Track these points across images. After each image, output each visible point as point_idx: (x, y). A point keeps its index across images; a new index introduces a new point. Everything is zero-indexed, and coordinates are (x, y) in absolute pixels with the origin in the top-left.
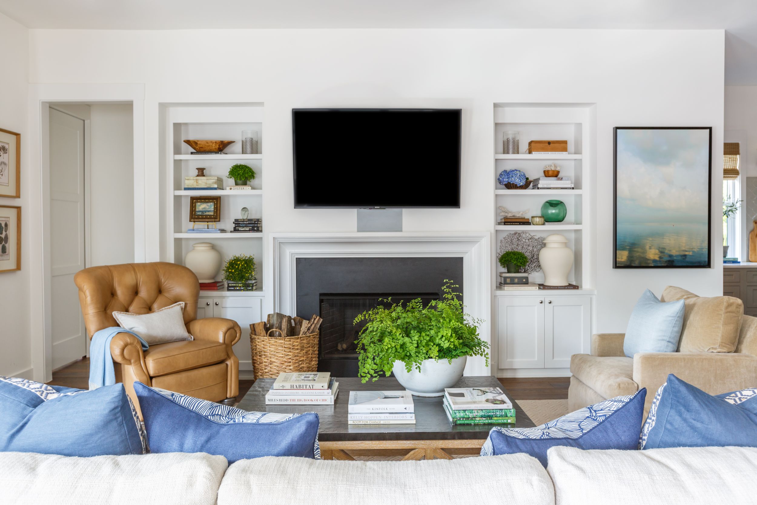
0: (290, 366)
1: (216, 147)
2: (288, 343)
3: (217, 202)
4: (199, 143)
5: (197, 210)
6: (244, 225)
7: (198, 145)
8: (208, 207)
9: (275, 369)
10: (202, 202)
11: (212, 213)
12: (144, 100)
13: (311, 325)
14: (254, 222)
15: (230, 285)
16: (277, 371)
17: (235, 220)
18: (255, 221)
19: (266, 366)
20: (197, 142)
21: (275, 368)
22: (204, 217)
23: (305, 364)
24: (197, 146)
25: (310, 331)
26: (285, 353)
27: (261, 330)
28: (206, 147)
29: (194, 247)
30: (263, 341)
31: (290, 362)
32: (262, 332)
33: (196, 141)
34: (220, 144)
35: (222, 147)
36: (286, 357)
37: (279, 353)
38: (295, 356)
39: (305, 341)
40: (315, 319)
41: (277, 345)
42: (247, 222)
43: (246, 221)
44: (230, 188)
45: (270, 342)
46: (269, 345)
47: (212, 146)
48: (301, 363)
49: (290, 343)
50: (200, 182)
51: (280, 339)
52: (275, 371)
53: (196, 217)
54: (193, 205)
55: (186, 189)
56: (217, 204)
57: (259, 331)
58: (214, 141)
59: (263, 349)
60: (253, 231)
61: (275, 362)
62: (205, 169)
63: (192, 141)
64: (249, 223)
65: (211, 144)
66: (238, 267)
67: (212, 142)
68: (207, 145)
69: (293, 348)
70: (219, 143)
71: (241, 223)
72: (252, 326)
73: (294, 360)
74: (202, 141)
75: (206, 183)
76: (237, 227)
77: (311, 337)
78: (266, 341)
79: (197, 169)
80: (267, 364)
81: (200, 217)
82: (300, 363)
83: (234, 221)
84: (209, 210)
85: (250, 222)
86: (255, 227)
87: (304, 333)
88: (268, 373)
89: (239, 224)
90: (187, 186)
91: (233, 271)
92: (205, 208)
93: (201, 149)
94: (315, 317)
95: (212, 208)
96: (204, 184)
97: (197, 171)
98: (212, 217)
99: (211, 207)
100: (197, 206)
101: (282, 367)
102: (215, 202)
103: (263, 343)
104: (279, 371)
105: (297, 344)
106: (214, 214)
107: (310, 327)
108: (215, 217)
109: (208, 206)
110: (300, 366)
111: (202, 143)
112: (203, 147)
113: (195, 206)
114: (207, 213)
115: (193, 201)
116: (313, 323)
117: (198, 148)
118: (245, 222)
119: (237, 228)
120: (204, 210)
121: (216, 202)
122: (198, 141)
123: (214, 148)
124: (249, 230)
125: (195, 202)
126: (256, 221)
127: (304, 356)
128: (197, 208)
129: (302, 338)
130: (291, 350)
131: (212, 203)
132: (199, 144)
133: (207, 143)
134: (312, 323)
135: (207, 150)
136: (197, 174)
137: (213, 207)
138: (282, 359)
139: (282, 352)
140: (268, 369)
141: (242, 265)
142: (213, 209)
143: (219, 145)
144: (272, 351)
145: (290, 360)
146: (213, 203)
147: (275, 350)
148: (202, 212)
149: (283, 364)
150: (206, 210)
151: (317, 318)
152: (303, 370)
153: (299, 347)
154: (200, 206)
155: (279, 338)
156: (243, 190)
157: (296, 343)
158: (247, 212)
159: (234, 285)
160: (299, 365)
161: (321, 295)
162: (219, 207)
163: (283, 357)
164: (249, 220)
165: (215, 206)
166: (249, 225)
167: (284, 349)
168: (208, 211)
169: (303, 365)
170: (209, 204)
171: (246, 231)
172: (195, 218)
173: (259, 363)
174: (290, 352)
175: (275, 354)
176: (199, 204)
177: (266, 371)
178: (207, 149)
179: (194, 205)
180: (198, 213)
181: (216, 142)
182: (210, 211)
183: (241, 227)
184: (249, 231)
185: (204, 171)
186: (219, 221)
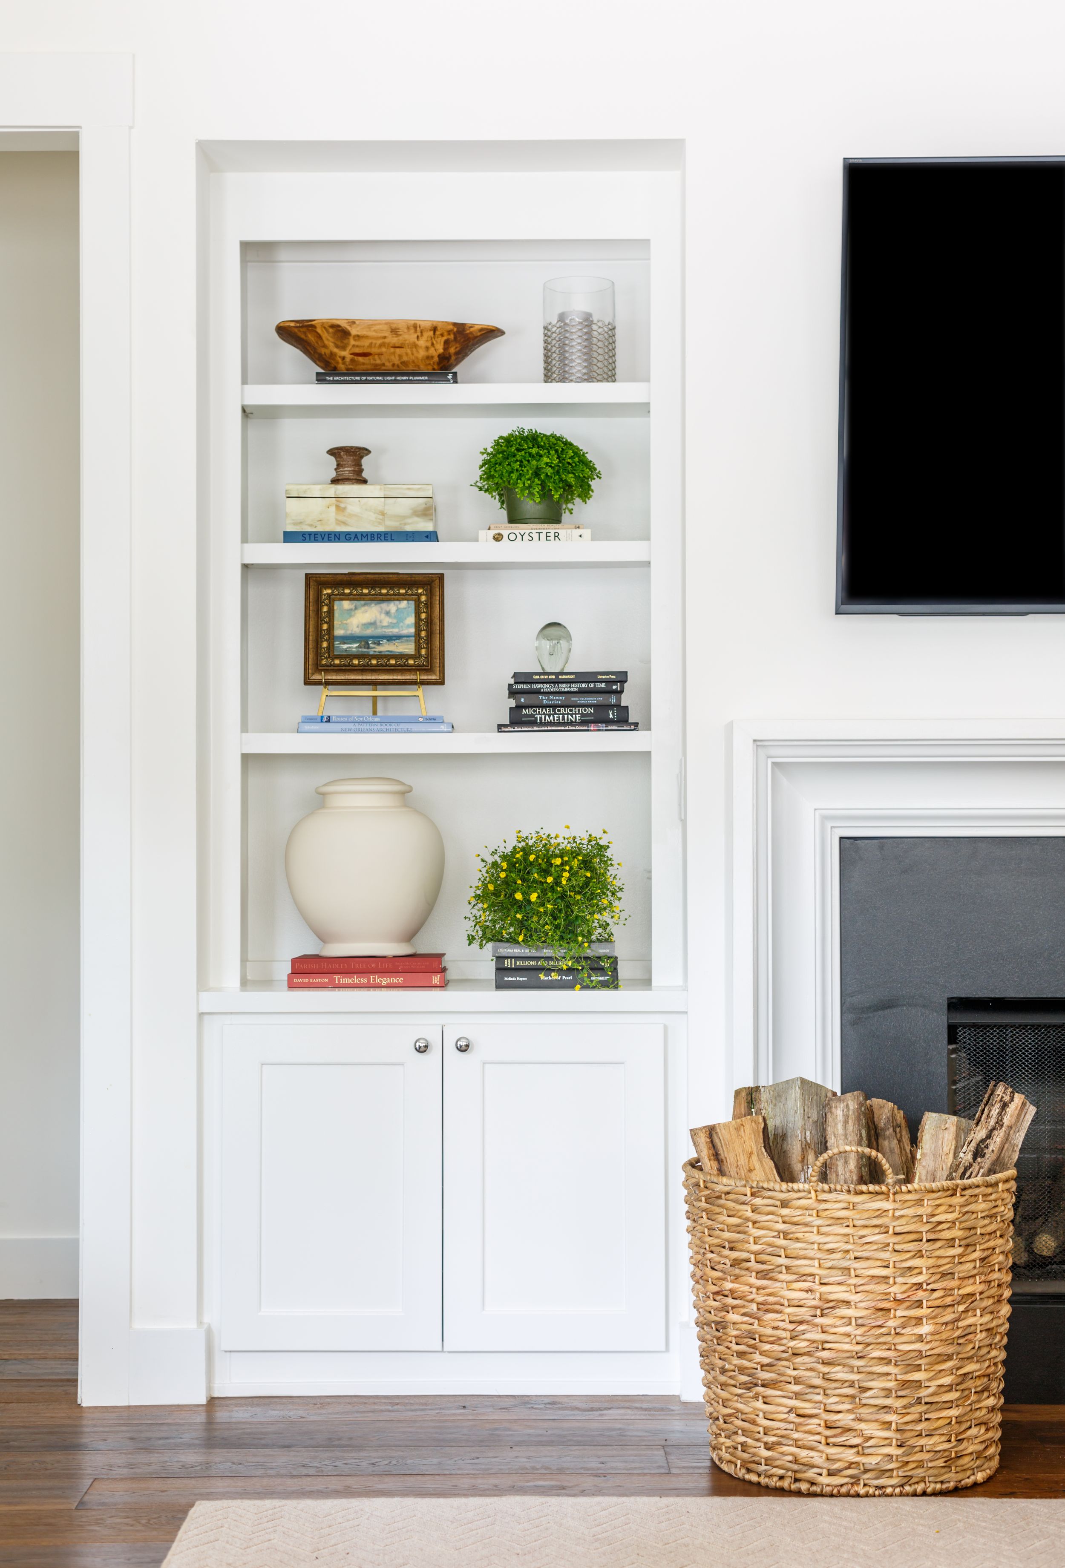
0: (919, 1321)
1: (432, 351)
2: (910, 1212)
3: (430, 595)
4: (354, 331)
5: (338, 632)
6: (558, 700)
7: (352, 342)
8: (386, 621)
9: (848, 1335)
10: (360, 597)
11: (408, 648)
12: (131, 128)
13: (989, 1136)
14: (603, 685)
15: (507, 964)
16: (859, 1348)
17: (515, 675)
18: (609, 682)
19: (801, 1323)
20: (349, 328)
21: (848, 1329)
22: (374, 662)
23: (978, 1312)
24: (344, 348)
25: (987, 1162)
26: (897, 1257)
27: (751, 1154)
28: (384, 350)
29: (323, 794)
30: (785, 1204)
31: (919, 1304)
32: (757, 1165)
33: (344, 325)
34: (452, 337)
35: (457, 353)
36: (899, 1280)
37: (868, 1259)
38: (943, 1275)
39: (981, 1206)
40: (1005, 1106)
41: (857, 1223)
42: (575, 687)
43: (571, 682)
44: (493, 533)
45: (823, 1206)
46: (819, 1222)
47: (415, 346)
48: (966, 1311)
49: (920, 1211)
50: (353, 507)
51: (877, 1193)
52: (847, 1347)
53: (337, 662)
54: (318, 611)
55: (290, 537)
56: (429, 605)
57: (743, 1160)
58: (429, 325)
59: (781, 1242)
60: (602, 726)
61: (847, 1303)
62: (367, 452)
63: (323, 325)
64: (581, 692)
65: (412, 337)
66: (557, 882)
67: (415, 327)
68: (394, 340)
69: (932, 1236)
70: (449, 332)
71: (545, 688)
72: (703, 1139)
73: (936, 1295)
74: (371, 324)
75: (383, 514)
76: (526, 707)
77: (1000, 1185)
78: (803, 1202)
79: (333, 452)
80: (804, 1313)
81: (356, 662)
82: (961, 1308)
83: (512, 681)
84: (395, 631)
85: (584, 685)
86: (611, 707)
87: (961, 1170)
88: (808, 1354)
89: (538, 692)
90: (295, 524)
91: (534, 897)
92: (373, 624)
93: (361, 359)
94: (1007, 1098)
95: (408, 625)
96: (372, 516)
97: (332, 461)
98: (411, 662)
99: (401, 620)
100: (336, 614)
101: (880, 1326)
102: (419, 595)
103: (785, 1211)
104: (869, 1345)
105: (950, 1217)
106: (418, 648)
107: (983, 1141)
108: (422, 661)
109: (388, 613)
110: (960, 1324)
111: (372, 334)
112: (374, 350)
113: (331, 612)
114: (386, 647)
115: (319, 594)
116: (999, 1123)
117: (349, 358)
118: (564, 687)
119: (524, 712)
120: (369, 632)
121: (423, 598)
122: (353, 323)
123: (422, 353)
124: (583, 722)
125: (329, 595)
126: (615, 682)
127: (974, 1276)
128: (336, 623)
129: (968, 1192)
130: (925, 1246)
131: (404, 603)
132: (358, 337)
133: (394, 331)
134: (992, 1122)
135: (389, 365)
136: (333, 474)
137: (411, 620)
138: (882, 1288)
139: (885, 1255)
140: (808, 1336)
141: (573, 874)
142: (412, 630)
143: (447, 342)
144: (831, 1251)
145: (920, 1294)
146: (412, 603)
147: (849, 1247)
148: (363, 640)
149: (889, 1310)
150: (379, 632)
151: (1012, 1100)
152: (970, 1341)
153: (956, 1233)
154: (350, 613)
155: (872, 1187)
156: (553, 543)
157: (946, 1212)
158: (563, 642)
159: (534, 963)
160: (958, 1320)
161: (957, 1005)
162: (437, 621)
163: (887, 1277)
164: (581, 677)
165: (423, 616)
166: (582, 700)
167: (893, 1240)
168: (390, 638)
169: (971, 1321)
170: (392, 607)
171: (571, 723)
172: (330, 669)
173: (754, 1307)
174: (919, 1254)
175: (845, 1264)
176: (346, 604)
177: (801, 1345)
178: (391, 359)
179: (325, 609)
180: (345, 646)
181: (435, 329)
182: (398, 637)
183: (546, 706)
184: (585, 723)
185: (365, 461)
186: (441, 682)
